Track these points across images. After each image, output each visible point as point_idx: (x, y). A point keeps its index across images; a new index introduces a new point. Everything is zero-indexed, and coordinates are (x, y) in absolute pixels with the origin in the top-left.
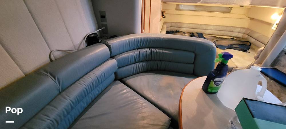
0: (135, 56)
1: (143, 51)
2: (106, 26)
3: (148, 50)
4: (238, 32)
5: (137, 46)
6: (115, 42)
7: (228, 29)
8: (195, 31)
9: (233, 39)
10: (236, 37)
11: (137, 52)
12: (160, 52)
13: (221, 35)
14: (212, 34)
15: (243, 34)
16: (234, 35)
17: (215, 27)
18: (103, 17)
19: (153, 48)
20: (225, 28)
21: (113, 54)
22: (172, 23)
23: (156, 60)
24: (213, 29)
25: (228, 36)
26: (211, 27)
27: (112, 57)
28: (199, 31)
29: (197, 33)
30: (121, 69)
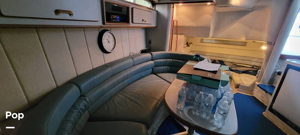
0: (164, 62)
1: (168, 60)
2: (151, 47)
3: (171, 60)
4: (256, 62)
5: (165, 57)
6: (154, 53)
7: (246, 59)
8: (217, 59)
9: (253, 67)
10: (256, 66)
11: (165, 60)
12: (178, 61)
13: (240, 63)
14: (232, 62)
15: (259, 63)
16: (253, 64)
17: (235, 56)
18: (150, 42)
19: (174, 59)
20: (243, 58)
21: (153, 59)
22: (198, 52)
23: (175, 66)
24: (232, 58)
25: (247, 65)
26: (231, 57)
27: (152, 60)
28: (220, 59)
29: (219, 60)
30: (155, 68)
